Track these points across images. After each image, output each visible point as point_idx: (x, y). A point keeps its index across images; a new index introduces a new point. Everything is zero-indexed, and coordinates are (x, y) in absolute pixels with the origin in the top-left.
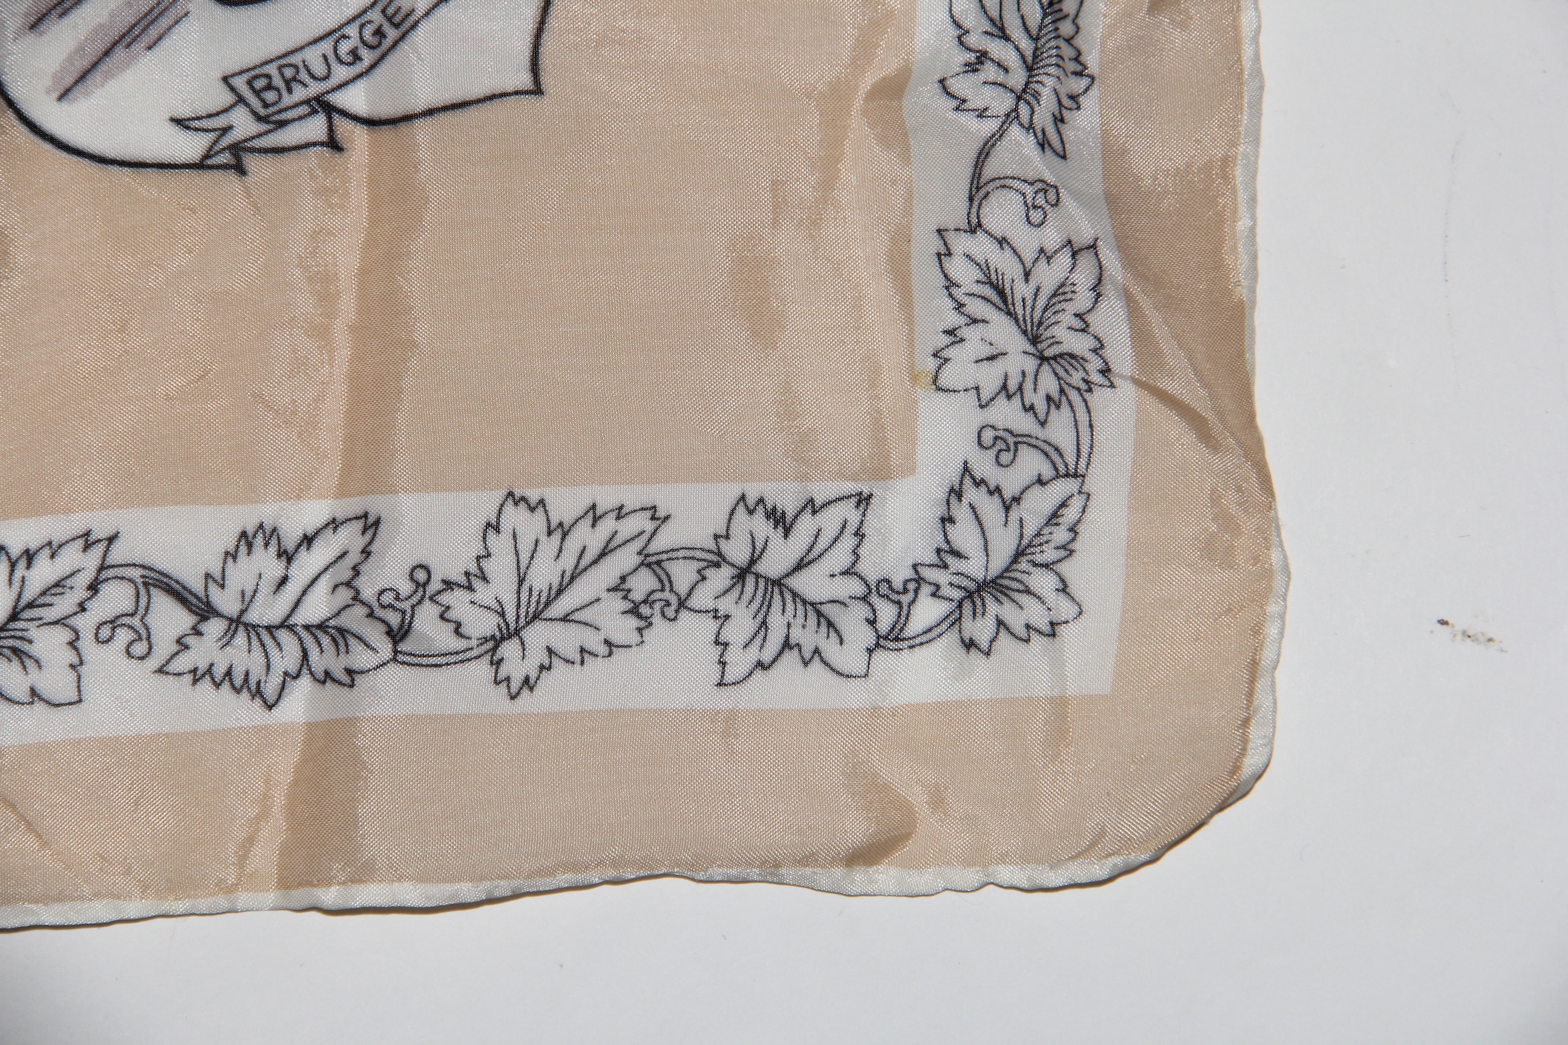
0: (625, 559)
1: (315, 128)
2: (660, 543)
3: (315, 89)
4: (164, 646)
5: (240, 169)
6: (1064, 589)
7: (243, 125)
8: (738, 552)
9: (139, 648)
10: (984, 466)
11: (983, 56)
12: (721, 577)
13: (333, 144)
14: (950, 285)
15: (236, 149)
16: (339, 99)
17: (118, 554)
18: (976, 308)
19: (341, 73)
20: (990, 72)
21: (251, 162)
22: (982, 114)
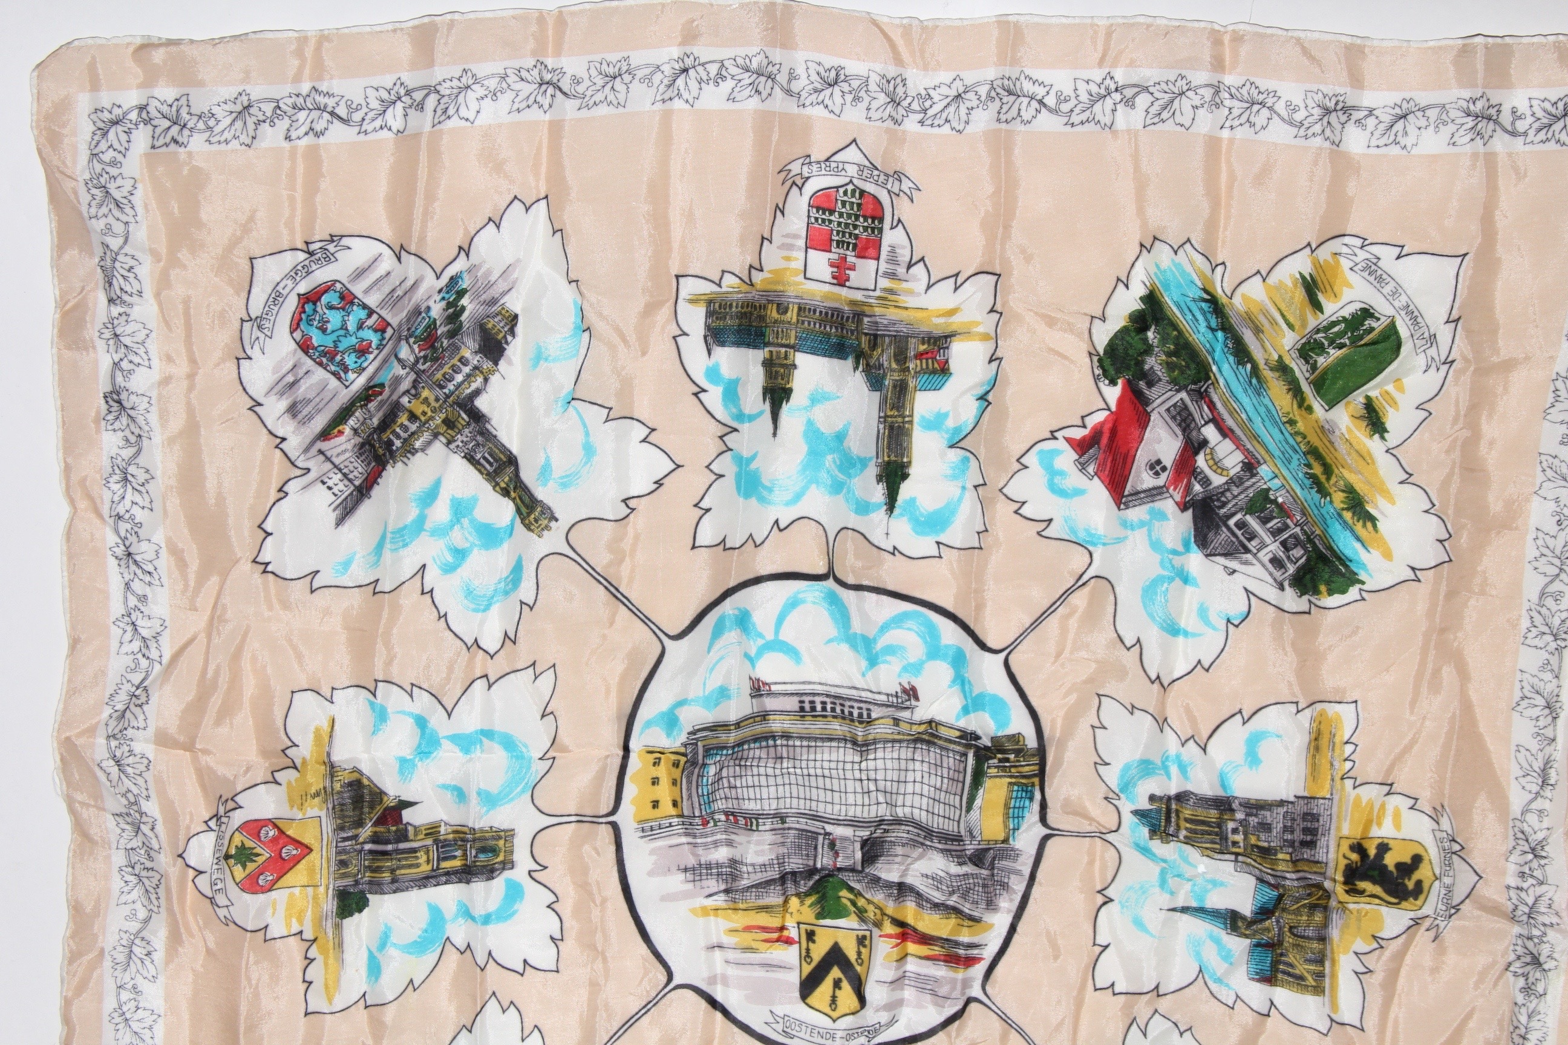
0: (217, 129)
1: (312, 247)
2: (208, 134)
3: (313, 258)
4: (342, 103)
5: (331, 236)
6: (94, 123)
7: (331, 248)
8: (186, 132)
9: (349, 103)
10: (120, 157)
11: (129, 271)
12: (190, 125)
13: (307, 243)
14: (133, 208)
15: (333, 241)
16: (307, 256)
17: (357, 129)
18: (125, 201)
19: (307, 262)
20: (127, 267)
21: (329, 238)
22: (126, 255)
